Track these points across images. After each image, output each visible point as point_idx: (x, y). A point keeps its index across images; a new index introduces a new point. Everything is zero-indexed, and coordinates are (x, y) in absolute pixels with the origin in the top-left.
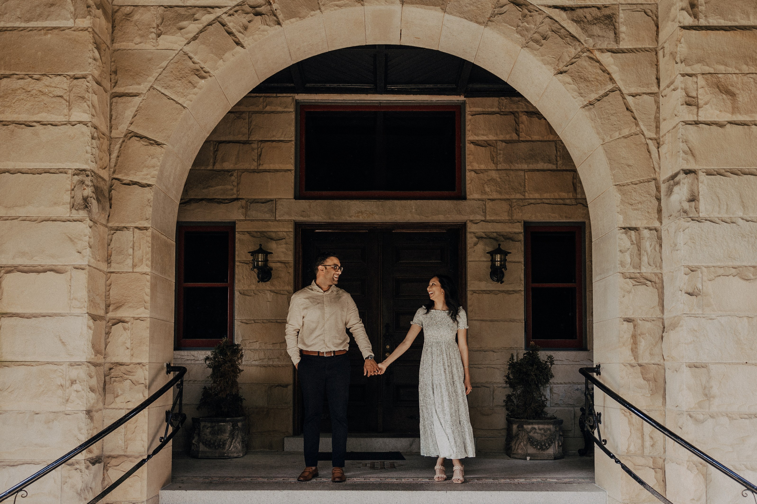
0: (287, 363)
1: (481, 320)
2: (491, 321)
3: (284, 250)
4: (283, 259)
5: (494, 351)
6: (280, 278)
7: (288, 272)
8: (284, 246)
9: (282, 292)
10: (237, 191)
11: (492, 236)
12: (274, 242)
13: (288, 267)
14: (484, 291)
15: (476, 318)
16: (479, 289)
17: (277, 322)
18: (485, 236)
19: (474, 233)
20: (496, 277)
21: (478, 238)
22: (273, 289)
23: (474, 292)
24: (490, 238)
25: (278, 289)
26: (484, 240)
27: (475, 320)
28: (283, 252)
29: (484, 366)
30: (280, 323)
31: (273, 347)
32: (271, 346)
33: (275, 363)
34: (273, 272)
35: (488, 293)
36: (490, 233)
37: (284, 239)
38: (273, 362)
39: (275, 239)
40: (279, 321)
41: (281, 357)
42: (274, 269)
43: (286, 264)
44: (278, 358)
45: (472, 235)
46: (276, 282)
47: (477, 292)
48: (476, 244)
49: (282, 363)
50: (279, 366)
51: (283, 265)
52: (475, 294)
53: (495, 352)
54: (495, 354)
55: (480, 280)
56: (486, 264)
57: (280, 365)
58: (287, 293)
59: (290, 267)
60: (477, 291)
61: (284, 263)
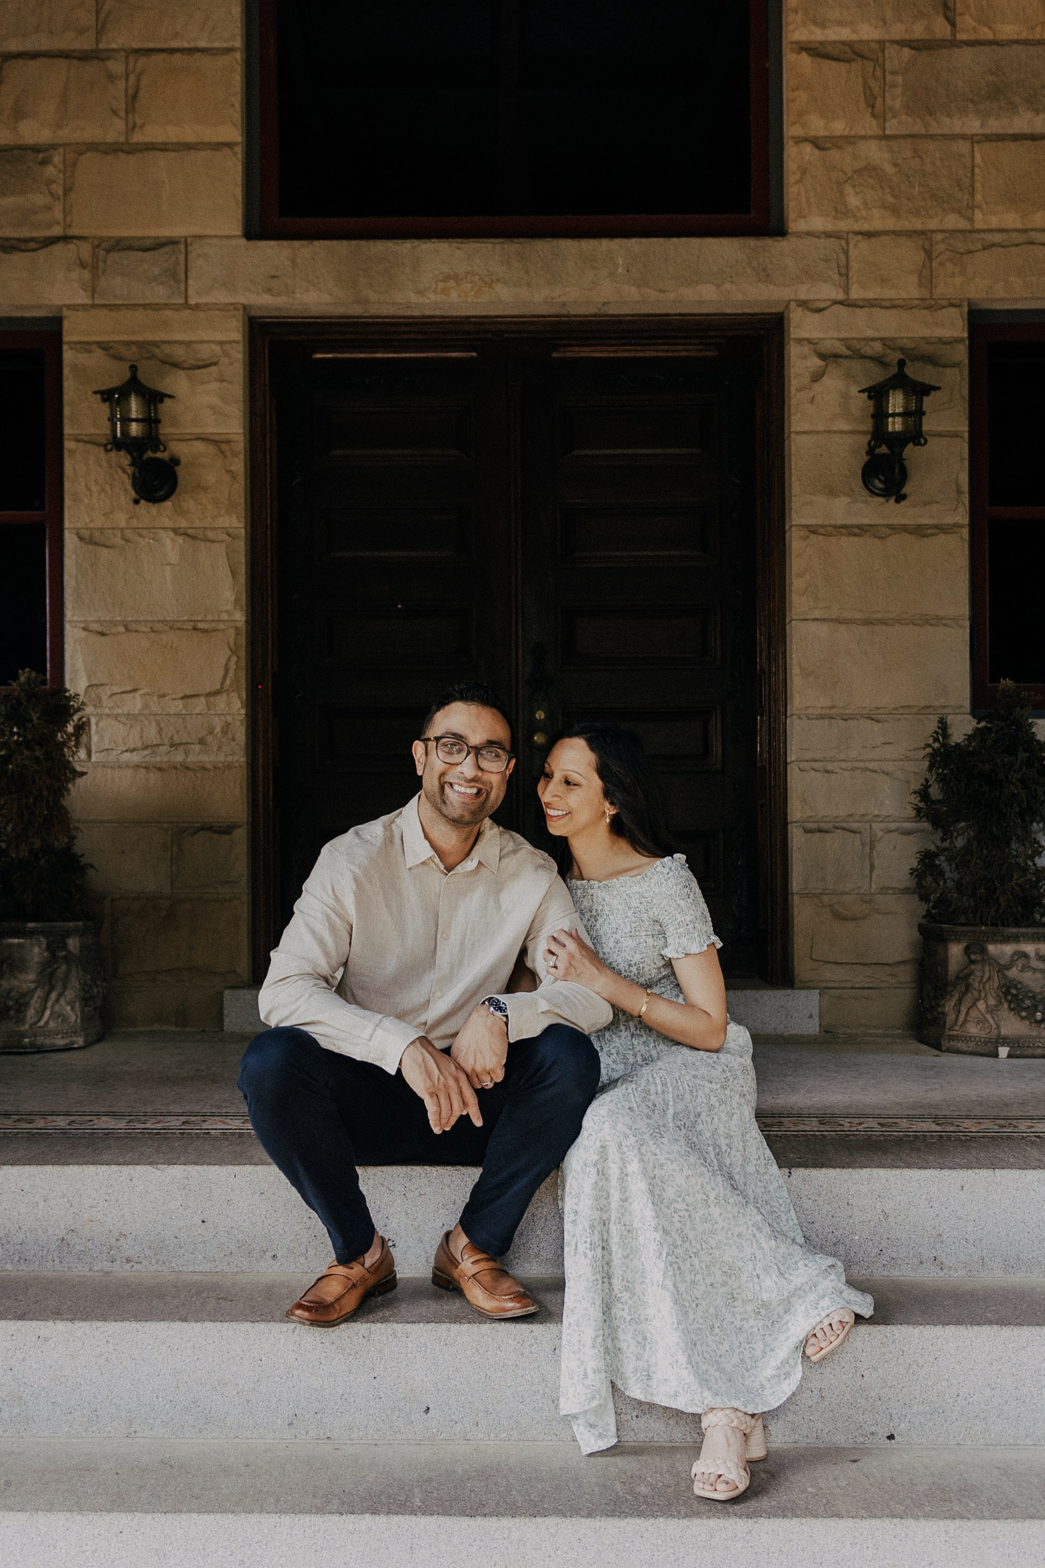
0: (230, 759)
1: (832, 620)
2: (868, 622)
3: (214, 400)
4: (211, 429)
5: (873, 719)
6: (205, 489)
7: (230, 472)
8: (215, 386)
9: (210, 534)
10: (65, 213)
11: (867, 350)
12: (182, 373)
13: (228, 454)
14: (844, 527)
15: (817, 614)
16: (827, 522)
17: (195, 629)
18: (849, 353)
19: (809, 341)
20: (881, 481)
21: (823, 356)
22: (183, 524)
23: (813, 530)
24: (863, 357)
25: (197, 524)
26: (847, 363)
27: (814, 620)
28: (210, 407)
29: (844, 765)
30: (206, 631)
31: (185, 707)
32: (180, 703)
33: (192, 758)
34: (181, 471)
35: (856, 535)
36: (863, 343)
37: (215, 364)
38: (187, 753)
39: (186, 365)
40: (200, 625)
41: (209, 739)
42: (183, 461)
43: (224, 447)
44: (202, 742)
45: (806, 349)
46: (190, 504)
47: (822, 531)
48: (817, 377)
49: (212, 758)
50: (204, 768)
51: (211, 449)
52: (812, 536)
53: (878, 721)
54: (877, 727)
55: (832, 492)
56: (848, 440)
57: (208, 766)
58: (226, 537)
59: (235, 455)
60: (821, 526)
61: (216, 442)
